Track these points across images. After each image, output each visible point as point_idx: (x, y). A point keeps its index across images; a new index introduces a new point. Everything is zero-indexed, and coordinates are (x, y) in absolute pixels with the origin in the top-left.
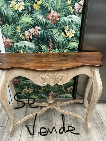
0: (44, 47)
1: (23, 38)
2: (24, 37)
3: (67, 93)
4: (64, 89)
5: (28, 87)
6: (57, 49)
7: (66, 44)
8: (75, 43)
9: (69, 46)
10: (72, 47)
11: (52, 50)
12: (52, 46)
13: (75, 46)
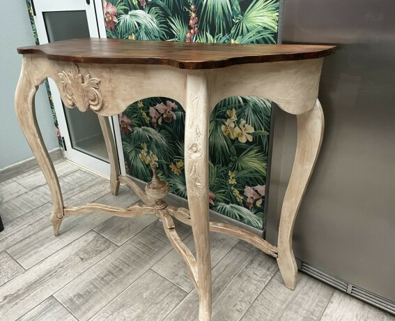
0: (177, 26)
3: (245, 205)
4: (235, 186)
5: (148, 148)
6: (210, 34)
7: (237, 15)
8: (265, 14)
9: (244, 25)
10: (256, 30)
11: (196, 39)
12: (196, 24)
13: (266, 26)
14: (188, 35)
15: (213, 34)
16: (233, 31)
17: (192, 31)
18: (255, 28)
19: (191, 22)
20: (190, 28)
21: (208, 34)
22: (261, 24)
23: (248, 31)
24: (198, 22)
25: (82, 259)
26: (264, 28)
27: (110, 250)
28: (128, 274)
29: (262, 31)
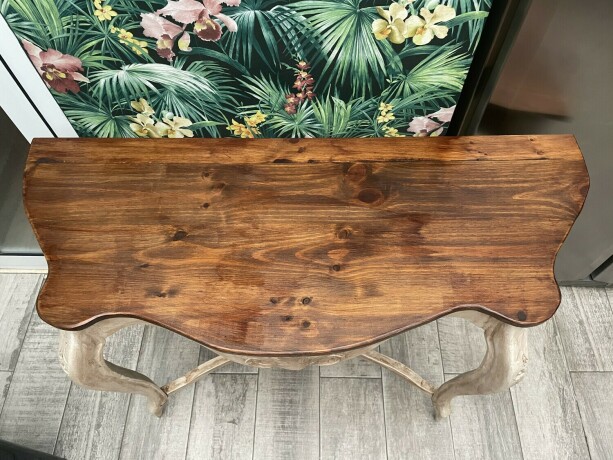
1: (140, 47)
2: (144, 44)
6: (340, 98)
7: (395, 74)
8: (447, 71)
9: (407, 86)
10: (427, 91)
11: (309, 104)
12: (308, 86)
13: (445, 86)
14: (291, 100)
15: (345, 98)
16: (384, 93)
17: (300, 95)
18: (425, 88)
19: (298, 84)
20: (295, 91)
21: (336, 100)
22: (436, 84)
23: (412, 92)
24: (314, 84)
25: (233, 422)
26: (442, 88)
27: (252, 386)
28: (305, 400)
29: (436, 92)
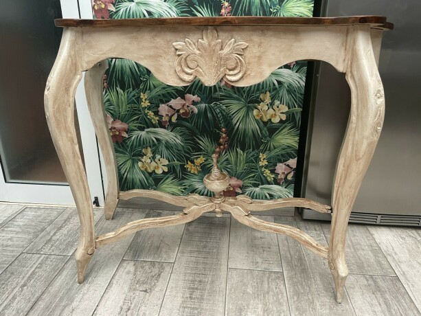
3: (276, 182)
4: (266, 167)
5: (154, 153)
7: (274, 5)
8: (302, 4)
19: (223, 11)
24: (231, 11)
25: (146, 291)
